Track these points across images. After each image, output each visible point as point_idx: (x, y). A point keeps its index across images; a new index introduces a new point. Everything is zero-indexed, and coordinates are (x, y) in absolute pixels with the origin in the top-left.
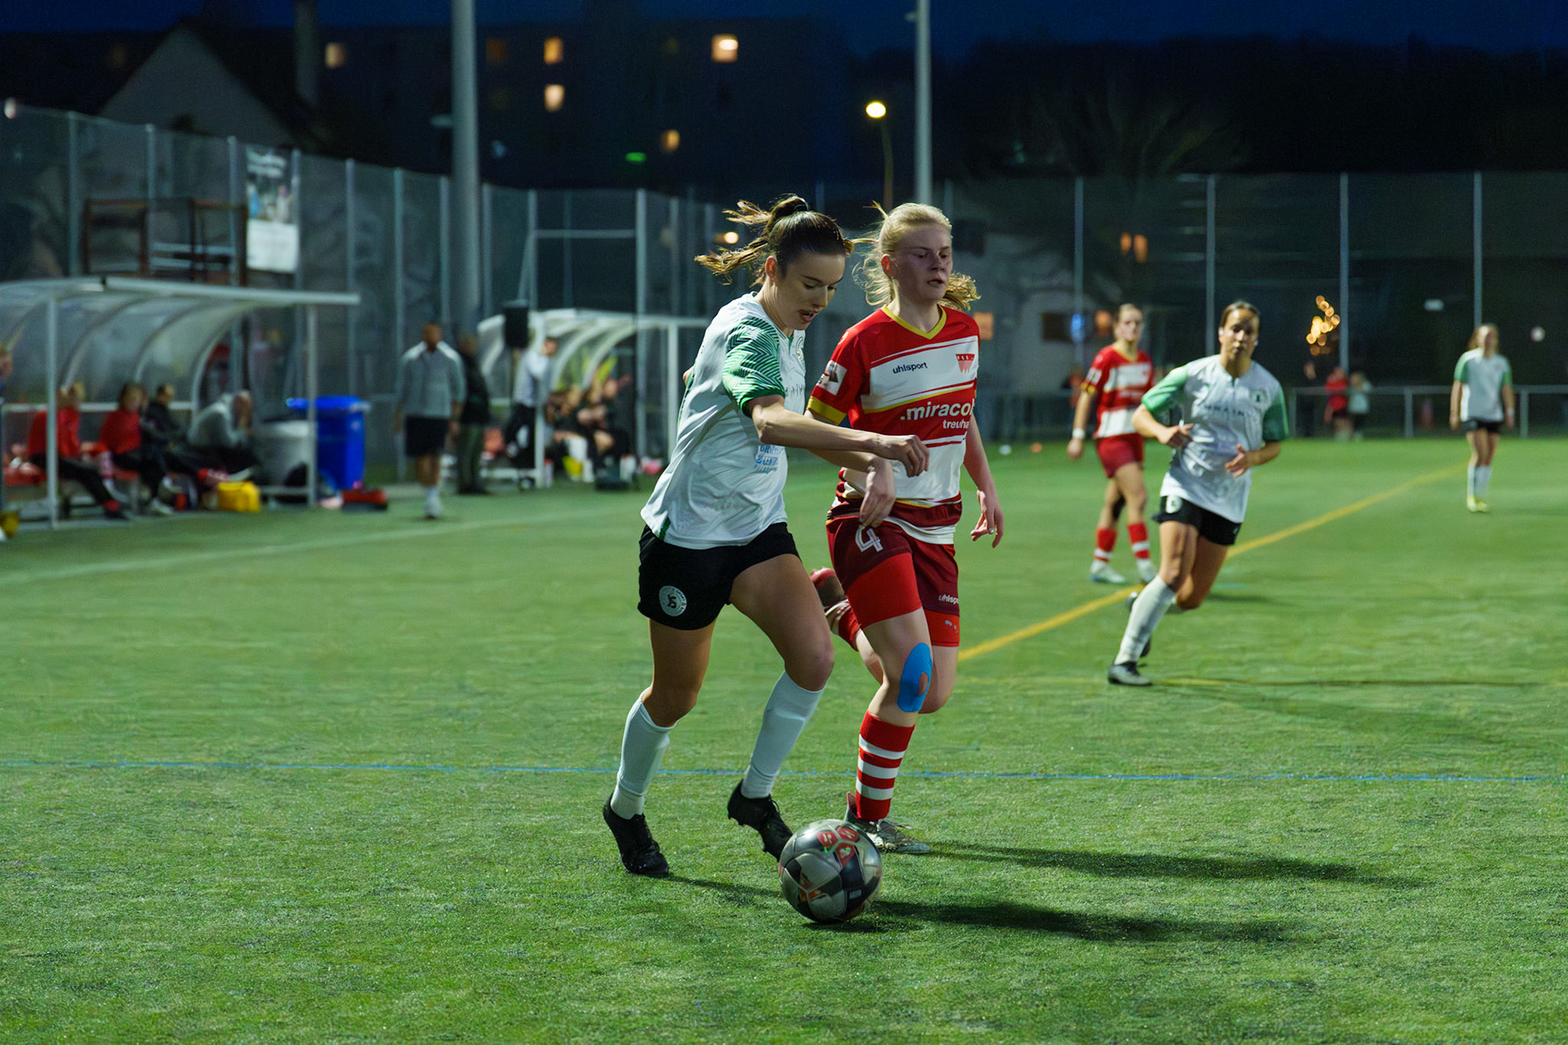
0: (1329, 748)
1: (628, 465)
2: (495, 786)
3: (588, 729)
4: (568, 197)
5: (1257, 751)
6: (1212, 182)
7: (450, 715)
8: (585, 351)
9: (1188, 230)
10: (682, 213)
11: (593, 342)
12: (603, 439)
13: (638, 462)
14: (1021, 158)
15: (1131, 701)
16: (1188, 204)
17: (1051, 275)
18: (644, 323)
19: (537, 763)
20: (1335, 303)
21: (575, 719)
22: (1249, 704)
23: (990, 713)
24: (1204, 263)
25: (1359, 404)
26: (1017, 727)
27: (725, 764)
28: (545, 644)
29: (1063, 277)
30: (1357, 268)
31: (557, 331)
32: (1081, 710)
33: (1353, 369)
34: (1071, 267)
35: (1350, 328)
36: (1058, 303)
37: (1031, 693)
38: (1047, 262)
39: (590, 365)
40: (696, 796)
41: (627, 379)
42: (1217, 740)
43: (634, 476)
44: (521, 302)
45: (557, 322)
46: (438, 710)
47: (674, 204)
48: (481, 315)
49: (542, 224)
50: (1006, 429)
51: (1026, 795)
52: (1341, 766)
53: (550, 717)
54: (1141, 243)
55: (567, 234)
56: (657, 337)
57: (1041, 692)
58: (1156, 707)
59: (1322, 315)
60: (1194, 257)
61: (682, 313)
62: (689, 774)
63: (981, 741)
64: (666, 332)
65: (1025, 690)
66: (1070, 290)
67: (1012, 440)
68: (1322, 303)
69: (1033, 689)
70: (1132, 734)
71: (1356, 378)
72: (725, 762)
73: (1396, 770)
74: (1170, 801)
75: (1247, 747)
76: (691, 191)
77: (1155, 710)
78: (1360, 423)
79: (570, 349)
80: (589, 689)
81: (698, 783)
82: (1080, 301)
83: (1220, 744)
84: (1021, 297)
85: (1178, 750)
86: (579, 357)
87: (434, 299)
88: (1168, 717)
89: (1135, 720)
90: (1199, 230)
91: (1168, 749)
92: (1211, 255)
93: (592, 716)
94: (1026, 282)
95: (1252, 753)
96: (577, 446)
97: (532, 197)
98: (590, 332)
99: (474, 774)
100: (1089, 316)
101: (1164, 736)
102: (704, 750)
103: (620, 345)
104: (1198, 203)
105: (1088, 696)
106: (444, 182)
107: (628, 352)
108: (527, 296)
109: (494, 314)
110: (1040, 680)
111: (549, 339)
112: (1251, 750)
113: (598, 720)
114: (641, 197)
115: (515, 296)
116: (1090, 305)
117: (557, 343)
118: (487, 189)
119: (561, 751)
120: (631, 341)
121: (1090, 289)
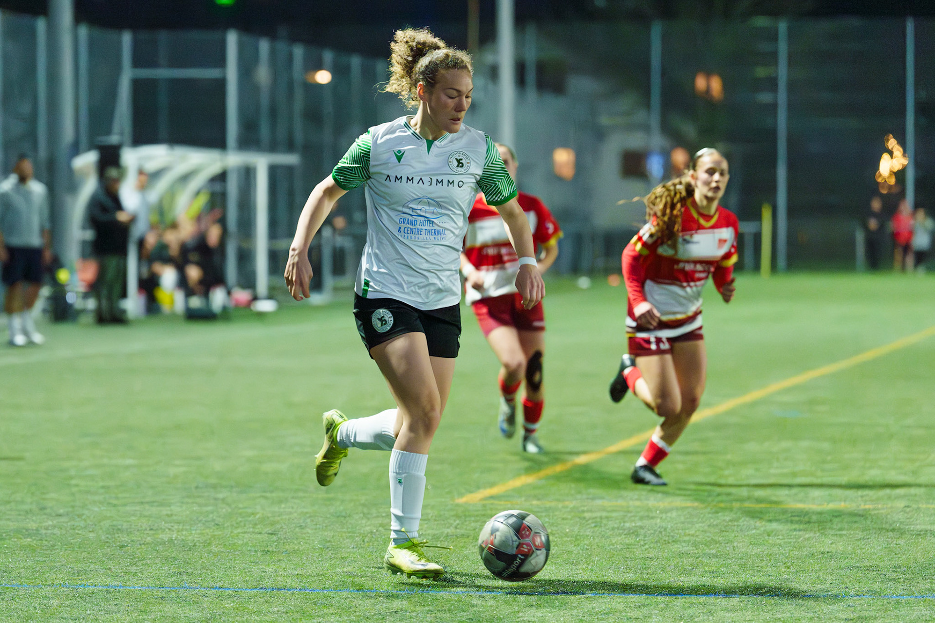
1: (218, 297)
2: (67, 603)
3: (160, 548)
4: (164, 37)
6: (783, 25)
7: (29, 535)
8: (177, 187)
9: (760, 72)
10: (273, 52)
11: (185, 178)
12: (194, 273)
13: (229, 293)
15: (683, 523)
16: (762, 46)
17: (630, 113)
18: (233, 159)
19: (109, 581)
20: (902, 143)
21: (149, 539)
22: (796, 526)
24: (775, 103)
25: (921, 240)
26: (571, 547)
27: (289, 582)
28: (127, 467)
29: (640, 116)
30: (922, 109)
31: (151, 166)
32: (634, 532)
34: (648, 105)
35: (916, 168)
36: (635, 141)
37: (587, 515)
38: (626, 102)
39: (183, 200)
40: (259, 613)
42: (762, 560)
43: (225, 308)
44: (114, 139)
45: (149, 158)
46: (18, 531)
47: (264, 46)
48: (76, 150)
49: (137, 62)
50: (585, 263)
51: (575, 612)
52: (876, 586)
53: (125, 538)
54: (716, 85)
55: (162, 73)
56: (248, 173)
57: (598, 514)
58: (706, 528)
59: (891, 153)
60: (765, 97)
61: (273, 148)
62: (254, 592)
64: (256, 168)
65: (583, 511)
66: (648, 129)
67: (591, 273)
68: (892, 143)
69: (591, 511)
70: (681, 555)
72: (289, 580)
73: (929, 590)
74: (711, 618)
76: (282, 31)
77: (705, 532)
78: (922, 258)
79: (162, 185)
80: (165, 511)
81: (262, 600)
82: (657, 140)
83: (764, 563)
84: (600, 134)
86: (172, 193)
87: (31, 136)
88: (716, 538)
90: (772, 71)
91: (714, 569)
92: (782, 97)
93: (165, 537)
94: (605, 120)
96: (168, 276)
97: (126, 39)
98: (181, 169)
99: (47, 591)
100: (666, 155)
101: (711, 556)
102: (269, 570)
103: (211, 181)
104: (771, 46)
105: (641, 518)
106: (41, 24)
107: (218, 187)
108: (121, 134)
109: (89, 150)
110: (599, 502)
111: (141, 172)
113: (171, 541)
114: (232, 39)
115: (109, 132)
116: (667, 143)
117: (149, 178)
118: (83, 31)
119: (133, 569)
120: (222, 177)
121: (667, 129)
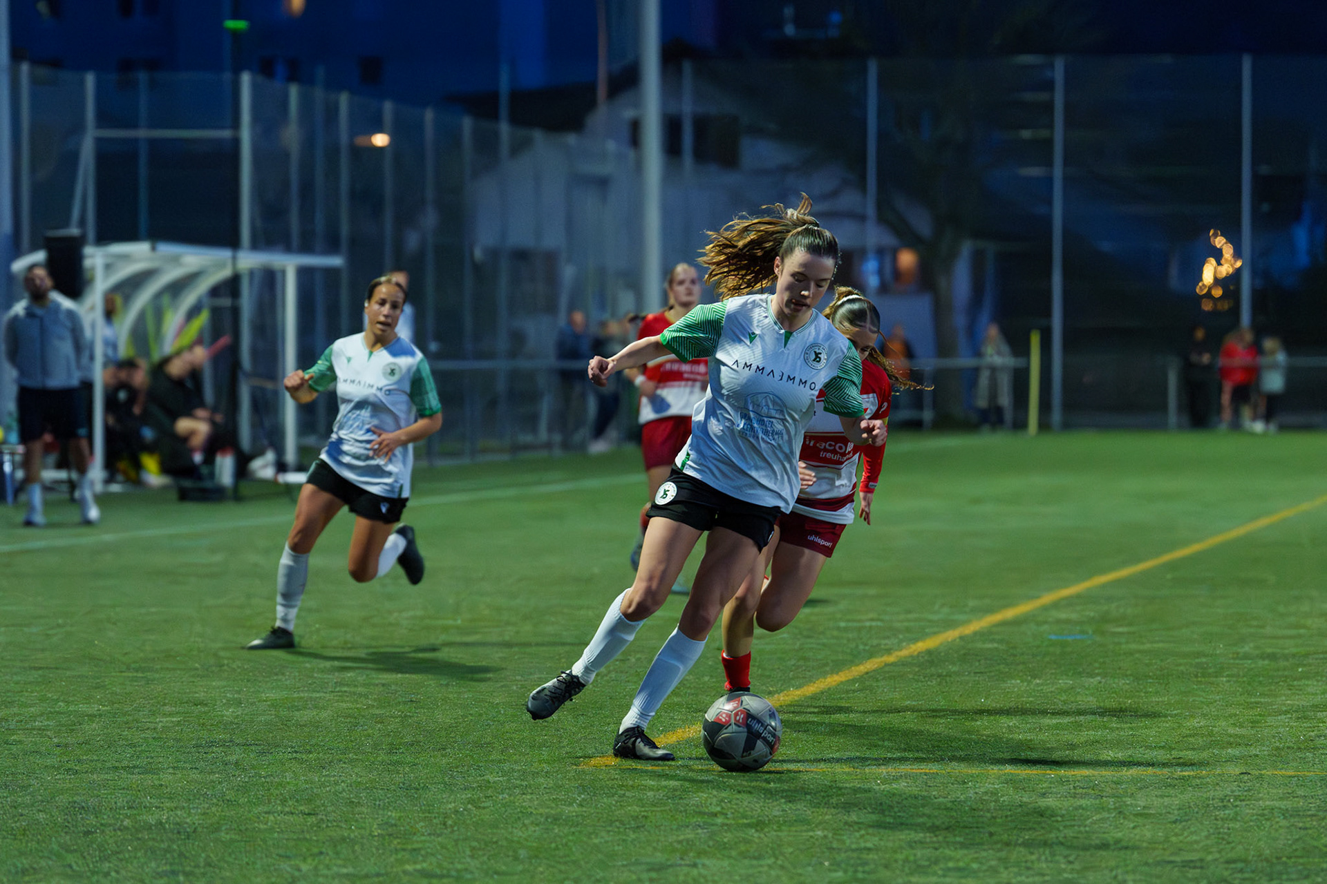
0: (1187, 864)
3: (144, 835)
5: (1085, 869)
6: (1059, 65)
8: (166, 300)
9: (1026, 134)
10: (306, 105)
11: (176, 288)
14: (790, 30)
16: (1029, 96)
17: (834, 194)
18: (249, 260)
20: (1234, 239)
23: (715, 815)
24: (1049, 180)
25: (1274, 382)
29: (849, 200)
30: (1263, 187)
31: (126, 271)
33: (1260, 331)
34: (862, 185)
35: (1254, 273)
38: (825, 180)
39: (173, 320)
41: (225, 341)
44: (73, 232)
45: (125, 257)
47: (294, 93)
49: (104, 119)
55: (142, 133)
59: (1217, 256)
63: (700, 854)
64: (284, 272)
66: (862, 218)
68: (1220, 242)
71: (1269, 344)
75: (1070, 862)
76: (320, 72)
78: (1273, 408)
79: (144, 297)
80: (151, 780)
82: (874, 235)
85: (975, 866)
86: (156, 308)
89: (918, 825)
90: (1043, 133)
92: (1058, 172)
93: (151, 818)
95: (1078, 872)
97: (89, 81)
98: (171, 274)
100: (888, 257)
103: (215, 291)
104: (1043, 96)
107: (226, 302)
108: (83, 223)
109: (34, 248)
112: (1077, 866)
113: (160, 824)
114: (247, 81)
115: (66, 224)
116: (889, 240)
118: (25, 70)
120: (232, 286)
121: (886, 214)
